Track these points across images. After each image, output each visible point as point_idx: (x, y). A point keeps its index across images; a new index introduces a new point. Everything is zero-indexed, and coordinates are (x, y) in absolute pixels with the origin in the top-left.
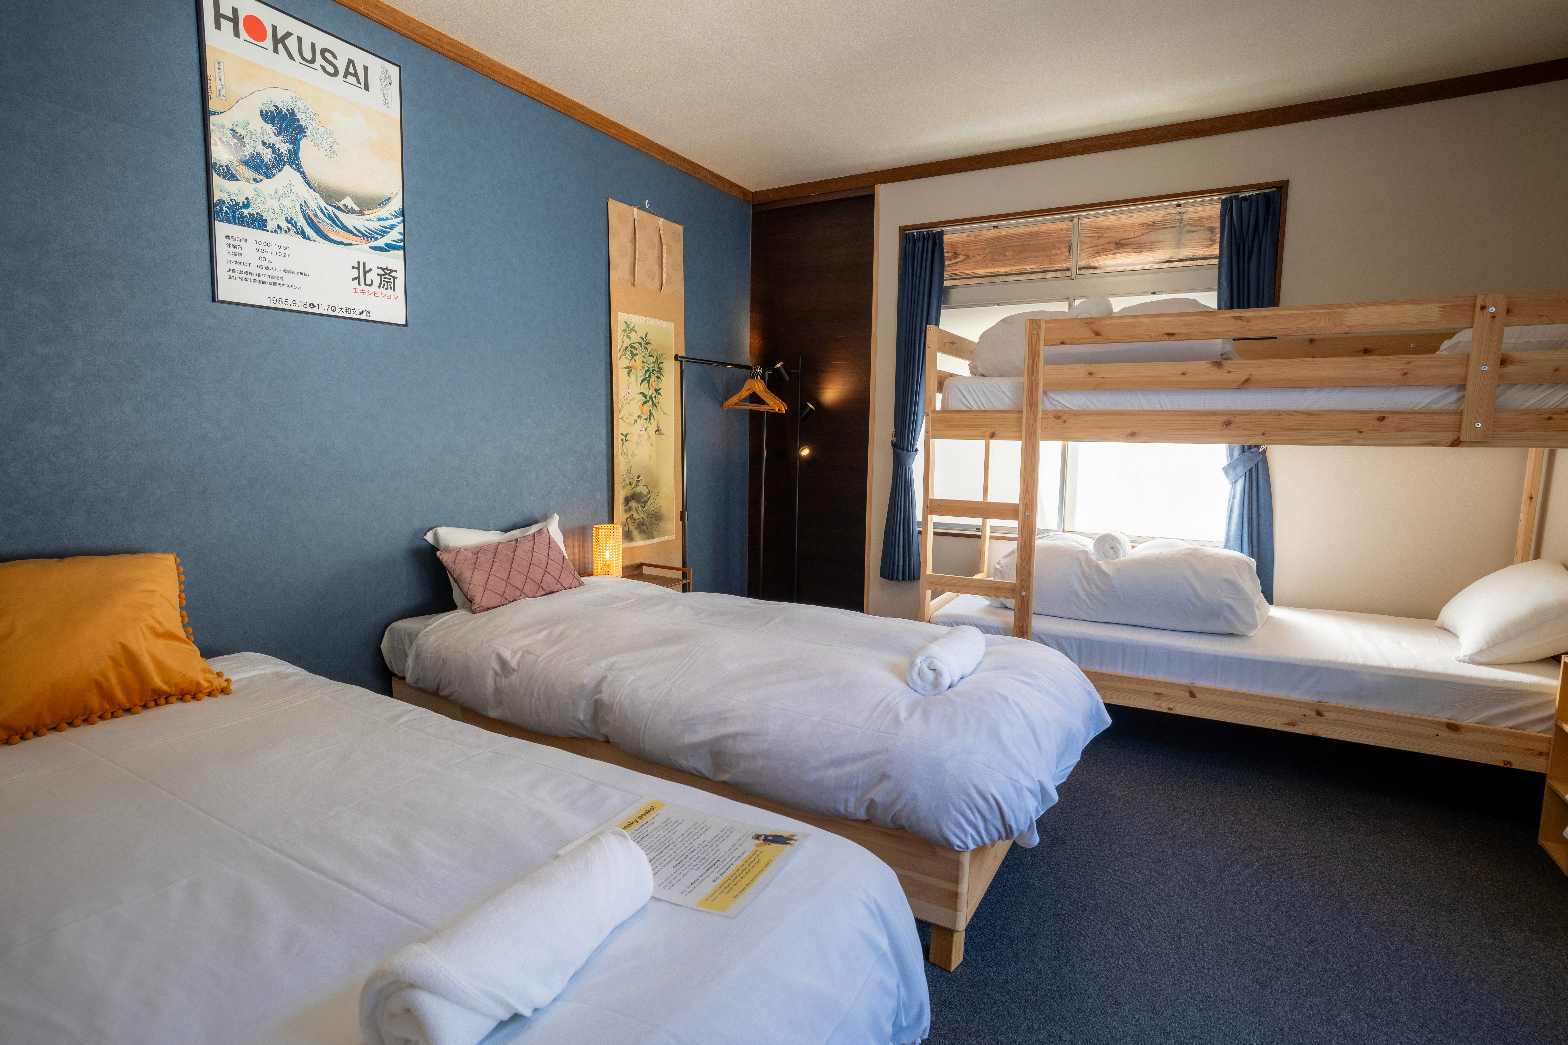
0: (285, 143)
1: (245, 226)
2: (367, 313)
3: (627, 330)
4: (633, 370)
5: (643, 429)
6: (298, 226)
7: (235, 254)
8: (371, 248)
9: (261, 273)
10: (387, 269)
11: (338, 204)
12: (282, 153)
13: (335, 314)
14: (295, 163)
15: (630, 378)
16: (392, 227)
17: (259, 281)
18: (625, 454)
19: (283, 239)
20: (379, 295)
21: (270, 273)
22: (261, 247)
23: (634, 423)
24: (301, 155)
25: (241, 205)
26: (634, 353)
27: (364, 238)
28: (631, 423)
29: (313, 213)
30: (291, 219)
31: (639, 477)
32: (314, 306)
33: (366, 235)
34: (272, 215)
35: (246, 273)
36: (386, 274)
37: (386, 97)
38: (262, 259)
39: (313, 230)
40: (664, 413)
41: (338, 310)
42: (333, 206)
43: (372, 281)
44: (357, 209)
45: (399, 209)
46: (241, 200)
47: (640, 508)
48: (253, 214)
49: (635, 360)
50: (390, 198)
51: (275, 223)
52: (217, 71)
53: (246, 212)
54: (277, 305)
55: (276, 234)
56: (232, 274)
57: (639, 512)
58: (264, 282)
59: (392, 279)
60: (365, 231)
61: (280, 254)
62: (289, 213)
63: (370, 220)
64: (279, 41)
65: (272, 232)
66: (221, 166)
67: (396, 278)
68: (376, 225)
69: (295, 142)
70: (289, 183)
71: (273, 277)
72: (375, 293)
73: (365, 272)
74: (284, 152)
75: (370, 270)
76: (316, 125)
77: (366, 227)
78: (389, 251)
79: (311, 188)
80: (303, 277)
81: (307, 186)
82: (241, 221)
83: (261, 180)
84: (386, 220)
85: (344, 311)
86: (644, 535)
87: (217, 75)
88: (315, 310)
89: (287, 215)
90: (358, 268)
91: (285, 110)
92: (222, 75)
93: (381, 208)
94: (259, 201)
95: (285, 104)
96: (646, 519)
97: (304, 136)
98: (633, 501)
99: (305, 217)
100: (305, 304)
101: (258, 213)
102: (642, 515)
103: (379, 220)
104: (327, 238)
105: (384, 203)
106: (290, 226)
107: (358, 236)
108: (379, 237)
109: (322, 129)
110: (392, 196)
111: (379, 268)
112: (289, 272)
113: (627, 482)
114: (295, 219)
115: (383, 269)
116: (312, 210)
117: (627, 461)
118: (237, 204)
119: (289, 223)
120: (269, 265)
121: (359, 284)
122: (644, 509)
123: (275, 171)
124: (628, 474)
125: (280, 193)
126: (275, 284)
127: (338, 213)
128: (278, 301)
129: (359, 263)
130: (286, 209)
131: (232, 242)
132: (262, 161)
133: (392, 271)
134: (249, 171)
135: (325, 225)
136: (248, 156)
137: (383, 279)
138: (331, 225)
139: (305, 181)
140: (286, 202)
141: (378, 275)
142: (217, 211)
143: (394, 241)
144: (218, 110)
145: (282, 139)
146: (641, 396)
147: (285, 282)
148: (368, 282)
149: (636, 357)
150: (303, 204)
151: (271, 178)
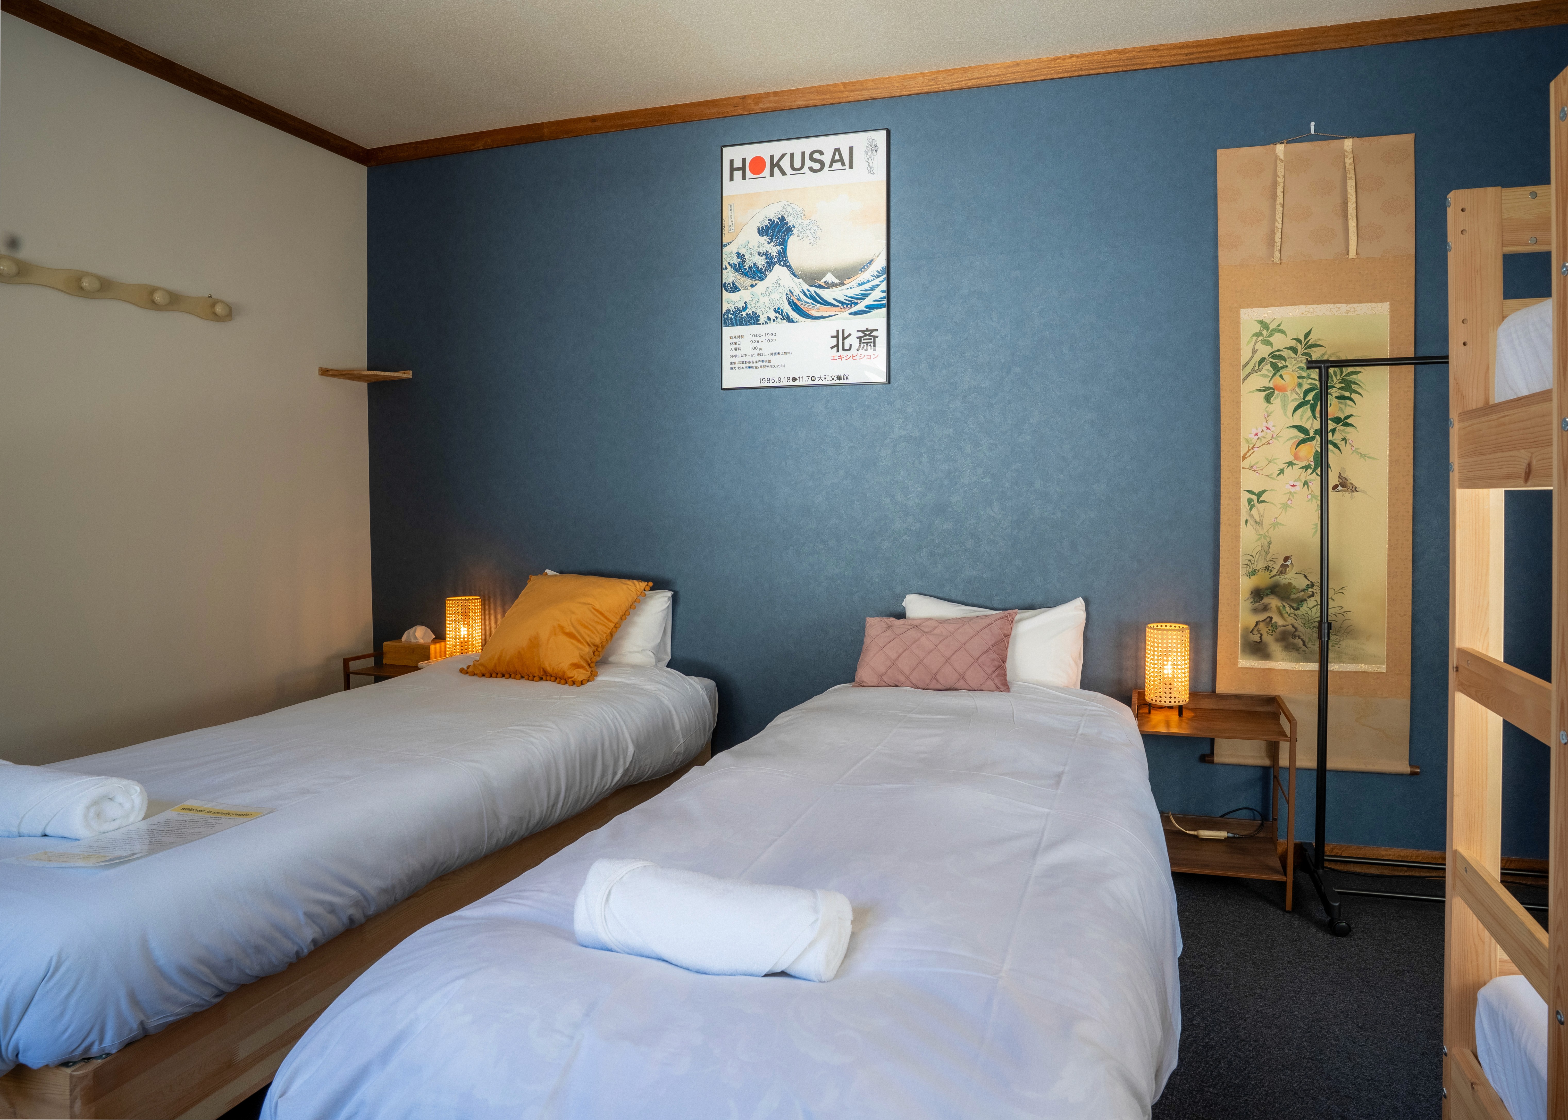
0: (775, 246)
1: (744, 325)
2: (846, 377)
3: (1265, 332)
4: (1276, 392)
5: (1299, 484)
6: (784, 313)
7: (735, 349)
8: (850, 314)
9: (754, 360)
10: (867, 330)
11: (819, 283)
12: (773, 256)
13: (816, 382)
14: (783, 260)
15: (1270, 405)
16: (874, 288)
17: (753, 367)
18: (1256, 523)
19: (772, 327)
20: (858, 357)
21: (760, 358)
22: (754, 339)
23: (1279, 474)
24: (788, 252)
25: (741, 309)
26: (1280, 365)
27: (844, 307)
28: (1271, 475)
29: (796, 297)
30: (779, 308)
31: (1286, 559)
32: (796, 379)
33: (845, 303)
34: (763, 310)
35: (743, 363)
36: (866, 335)
37: (871, 165)
38: (755, 348)
39: (797, 312)
40: (1364, 456)
41: (817, 379)
42: (814, 286)
43: (851, 345)
44: (838, 281)
45: (882, 268)
46: (741, 305)
47: (1288, 609)
48: (750, 314)
49: (1281, 376)
50: (872, 260)
51: (766, 316)
52: (730, 212)
53: (744, 314)
54: (766, 385)
55: (766, 325)
56: (733, 366)
57: (1286, 615)
58: (756, 367)
59: (873, 338)
60: (845, 299)
61: (768, 341)
62: (776, 304)
63: (851, 288)
64: (775, 165)
65: (763, 324)
66: (729, 284)
67: (877, 337)
68: (857, 291)
69: (783, 243)
70: (778, 278)
71: (763, 361)
72: (853, 357)
73: (844, 339)
74: (775, 254)
75: (850, 335)
76: (803, 221)
77: (846, 296)
78: (870, 312)
79: (796, 277)
80: (787, 355)
81: (793, 276)
82: (741, 322)
83: (756, 284)
84: (867, 283)
85: (823, 379)
86: (1294, 653)
87: (729, 215)
88: (797, 383)
89: (775, 307)
90: (837, 337)
91: (777, 219)
92: (733, 214)
93: (862, 273)
94: (754, 302)
95: (777, 214)
96: (1301, 628)
97: (791, 235)
98: (1272, 596)
99: (790, 303)
100: (788, 379)
101: (753, 312)
102: (1291, 620)
103: (860, 285)
104: (808, 316)
105: (866, 267)
106: (777, 315)
107: (838, 306)
108: (859, 301)
109: (807, 222)
110: (874, 257)
111: (858, 331)
112: (775, 354)
113: (1261, 565)
114: (782, 308)
115: (863, 331)
116: (796, 296)
117: (1261, 532)
118: (739, 309)
119: (776, 313)
120: (760, 352)
121: (838, 351)
122: (1297, 612)
123: (767, 273)
124: (1263, 553)
125: (770, 290)
126: (764, 367)
127: (819, 291)
128: (766, 380)
129: (838, 331)
130: (774, 302)
131: (733, 341)
132: (757, 268)
133: (872, 331)
134: (748, 280)
135: (806, 304)
136: (747, 269)
137: (863, 341)
138: (813, 304)
139: (791, 273)
140: (775, 296)
141: (858, 338)
142: (725, 319)
143: (874, 301)
144: (728, 242)
145: (773, 244)
146: (1295, 432)
147: (772, 364)
148: (847, 347)
149: (1282, 372)
150: (788, 293)
151: (764, 279)
